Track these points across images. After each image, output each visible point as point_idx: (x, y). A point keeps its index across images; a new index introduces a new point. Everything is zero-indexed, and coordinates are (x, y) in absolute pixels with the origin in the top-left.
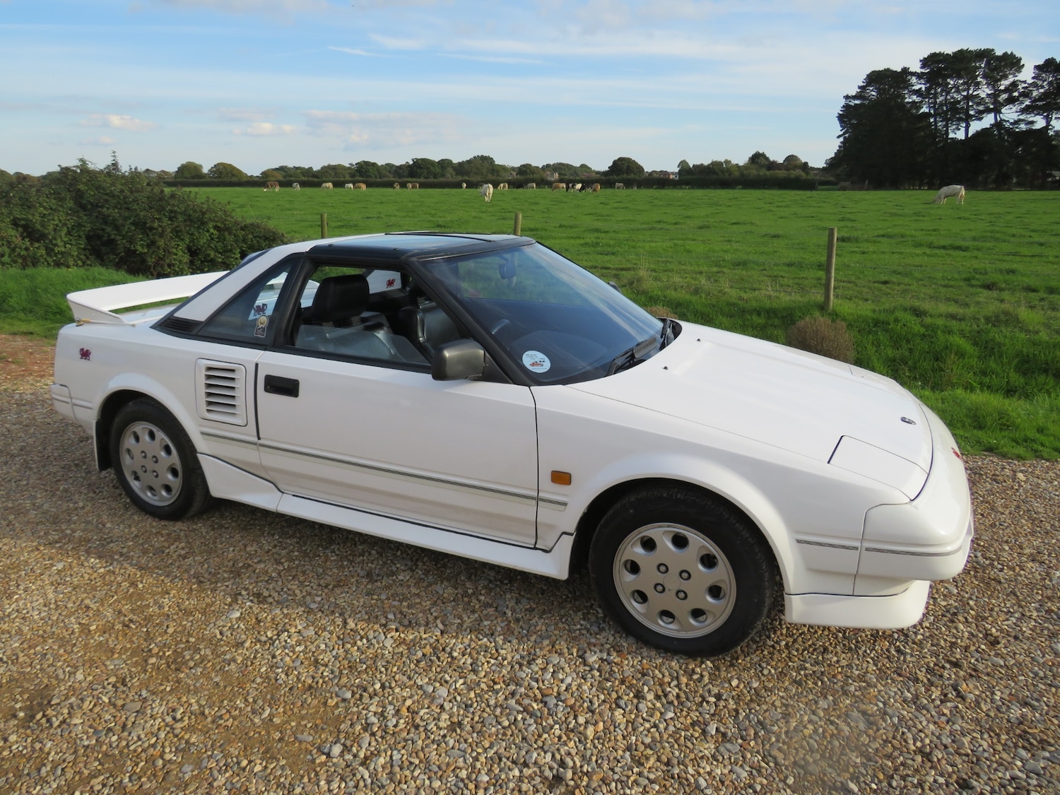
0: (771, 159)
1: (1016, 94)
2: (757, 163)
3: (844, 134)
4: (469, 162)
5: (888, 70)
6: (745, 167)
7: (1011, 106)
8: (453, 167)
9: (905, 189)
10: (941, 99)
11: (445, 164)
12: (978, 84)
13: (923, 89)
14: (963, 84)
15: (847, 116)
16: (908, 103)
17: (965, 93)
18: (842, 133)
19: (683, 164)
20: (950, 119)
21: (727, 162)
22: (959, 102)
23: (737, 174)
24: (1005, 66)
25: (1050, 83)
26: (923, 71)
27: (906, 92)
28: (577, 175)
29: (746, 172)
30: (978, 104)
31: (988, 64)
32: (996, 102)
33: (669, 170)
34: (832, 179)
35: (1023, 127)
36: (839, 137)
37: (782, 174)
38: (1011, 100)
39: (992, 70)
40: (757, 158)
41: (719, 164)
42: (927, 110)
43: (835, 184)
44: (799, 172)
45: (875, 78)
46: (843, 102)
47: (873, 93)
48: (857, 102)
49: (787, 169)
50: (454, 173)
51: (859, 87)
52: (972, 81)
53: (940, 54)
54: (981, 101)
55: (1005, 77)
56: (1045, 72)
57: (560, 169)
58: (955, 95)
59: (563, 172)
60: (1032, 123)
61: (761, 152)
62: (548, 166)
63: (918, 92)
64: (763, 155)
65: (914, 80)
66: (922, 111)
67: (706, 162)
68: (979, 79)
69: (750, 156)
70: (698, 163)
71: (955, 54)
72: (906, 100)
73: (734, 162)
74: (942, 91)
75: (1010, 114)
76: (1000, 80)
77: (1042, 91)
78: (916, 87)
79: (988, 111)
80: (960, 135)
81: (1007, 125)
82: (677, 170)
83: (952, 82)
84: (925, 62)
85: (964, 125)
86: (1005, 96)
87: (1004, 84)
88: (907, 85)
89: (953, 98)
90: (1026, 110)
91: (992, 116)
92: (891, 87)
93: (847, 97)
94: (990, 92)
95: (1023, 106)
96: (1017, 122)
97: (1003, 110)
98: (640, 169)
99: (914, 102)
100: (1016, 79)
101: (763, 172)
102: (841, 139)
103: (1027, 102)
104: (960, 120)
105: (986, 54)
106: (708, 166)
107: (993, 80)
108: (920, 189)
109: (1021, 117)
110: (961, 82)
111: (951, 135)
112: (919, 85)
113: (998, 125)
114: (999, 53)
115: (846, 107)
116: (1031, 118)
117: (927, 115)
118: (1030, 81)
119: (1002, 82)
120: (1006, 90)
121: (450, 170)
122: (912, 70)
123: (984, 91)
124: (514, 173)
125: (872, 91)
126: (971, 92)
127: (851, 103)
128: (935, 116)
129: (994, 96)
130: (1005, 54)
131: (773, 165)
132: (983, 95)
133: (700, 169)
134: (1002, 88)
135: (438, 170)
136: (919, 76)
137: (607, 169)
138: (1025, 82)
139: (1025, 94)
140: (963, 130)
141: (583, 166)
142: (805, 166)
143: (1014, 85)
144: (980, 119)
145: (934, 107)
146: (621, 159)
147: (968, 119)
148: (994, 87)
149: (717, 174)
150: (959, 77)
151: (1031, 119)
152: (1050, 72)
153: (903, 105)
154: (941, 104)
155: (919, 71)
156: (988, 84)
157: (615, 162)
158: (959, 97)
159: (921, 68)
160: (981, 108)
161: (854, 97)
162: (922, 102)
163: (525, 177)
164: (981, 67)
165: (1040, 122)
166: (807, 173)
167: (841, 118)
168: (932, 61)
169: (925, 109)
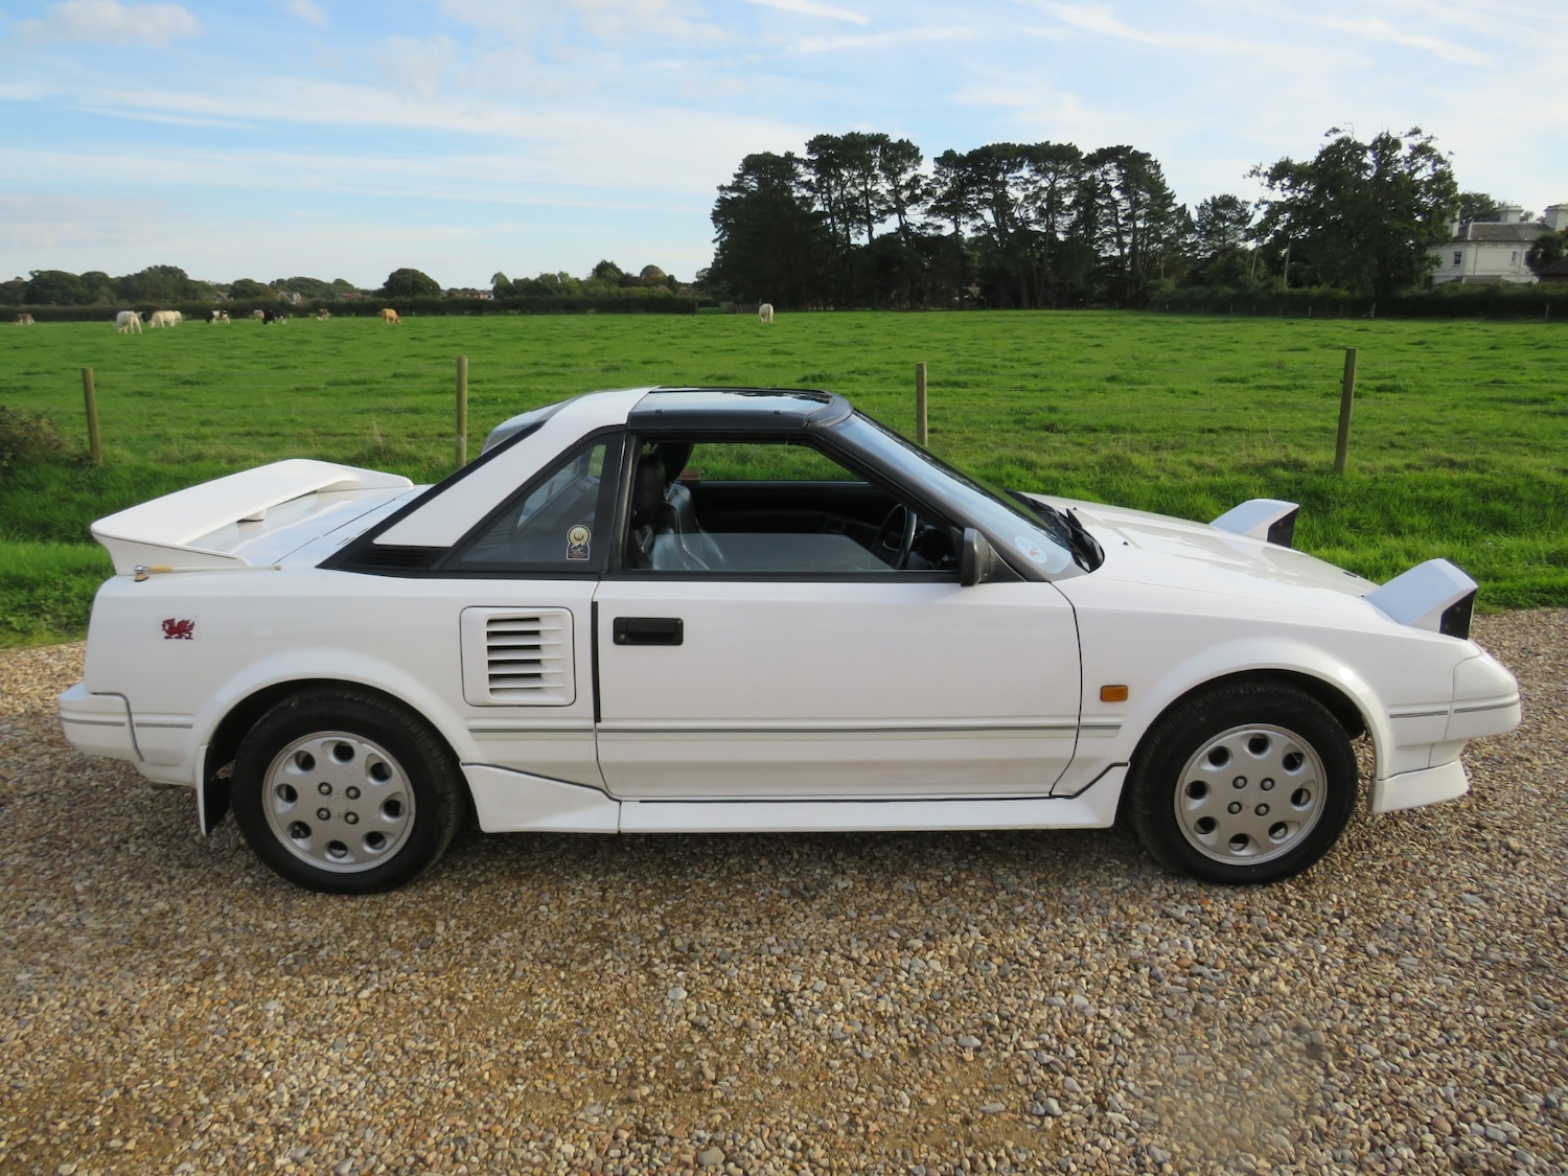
0: (624, 271)
1: (918, 192)
2: (605, 277)
3: (721, 237)
4: (140, 276)
5: (768, 154)
6: (589, 283)
7: (915, 206)
8: (111, 286)
9: (807, 311)
10: (835, 195)
11: (94, 280)
12: (875, 177)
13: (814, 181)
14: (859, 176)
15: (725, 213)
16: (797, 198)
17: (862, 188)
18: (718, 236)
19: (499, 279)
20: (850, 220)
21: (563, 275)
22: (857, 199)
23: (579, 292)
24: (903, 157)
25: (953, 180)
26: (811, 157)
27: (793, 183)
28: (333, 296)
29: (591, 290)
30: (880, 202)
31: (883, 152)
32: (898, 201)
33: (479, 288)
34: (710, 298)
35: (931, 231)
36: (714, 241)
37: (640, 291)
38: (914, 199)
39: (889, 161)
40: (604, 270)
41: (552, 278)
42: (821, 209)
43: (716, 305)
44: (663, 290)
45: (754, 164)
46: (717, 195)
47: (754, 184)
48: (735, 195)
49: (648, 286)
50: (114, 295)
51: (735, 176)
52: (867, 173)
53: (827, 137)
54: (882, 200)
55: (904, 170)
56: (945, 166)
57: (301, 286)
58: (852, 190)
59: (307, 291)
60: (940, 227)
61: (609, 261)
62: (280, 282)
63: (807, 185)
64: (612, 266)
65: (801, 169)
66: (814, 209)
67: (533, 276)
68: (876, 172)
69: (595, 266)
70: (521, 276)
71: (845, 138)
72: (795, 195)
73: (573, 275)
74: (836, 184)
75: (915, 215)
76: (899, 174)
77: (946, 188)
78: (805, 178)
79: (891, 211)
80: (864, 240)
81: (914, 229)
82: (490, 287)
83: (846, 174)
84: (813, 146)
85: (866, 228)
86: (905, 194)
87: (904, 178)
88: (794, 175)
89: (849, 193)
90: (932, 212)
91: (895, 217)
92: (774, 176)
93: (722, 188)
94: (890, 188)
95: (929, 206)
96: (924, 226)
97: (907, 210)
98: (434, 286)
99: (803, 197)
100: (917, 173)
101: (615, 289)
102: (717, 244)
103: (932, 202)
104: (860, 221)
105: (879, 140)
106: (536, 282)
107: (892, 176)
108: (825, 310)
109: (929, 220)
110: (856, 173)
111: (854, 241)
112: (808, 176)
113: (904, 228)
114: (894, 139)
115: (722, 201)
116: (938, 221)
117: (822, 215)
118: (933, 176)
119: (903, 176)
120: (908, 186)
121: (104, 289)
122: (797, 155)
123: (883, 187)
124: (225, 295)
125: (752, 180)
126: (869, 187)
127: (728, 197)
128: (831, 215)
129: (896, 192)
130: (901, 141)
131: (626, 280)
132: (883, 192)
133: (524, 286)
134: (903, 183)
135: (82, 291)
136: (807, 164)
137: (382, 287)
138: (926, 177)
139: (929, 193)
140: (866, 234)
141: (339, 282)
142: (670, 281)
143: (916, 180)
144: (883, 221)
145: (829, 204)
146: (402, 272)
147: (869, 220)
148: (894, 182)
149: (550, 293)
150: (855, 168)
151: (938, 223)
152: (951, 167)
153: (791, 200)
154: (837, 201)
155: (806, 157)
156: (887, 178)
157: (393, 277)
158: (856, 193)
159: (809, 153)
160: (883, 207)
161: (731, 189)
162: (813, 197)
163: (245, 299)
164: (875, 156)
165: (948, 228)
166: (675, 291)
167: (716, 217)
168: (819, 144)
169: (818, 207)
